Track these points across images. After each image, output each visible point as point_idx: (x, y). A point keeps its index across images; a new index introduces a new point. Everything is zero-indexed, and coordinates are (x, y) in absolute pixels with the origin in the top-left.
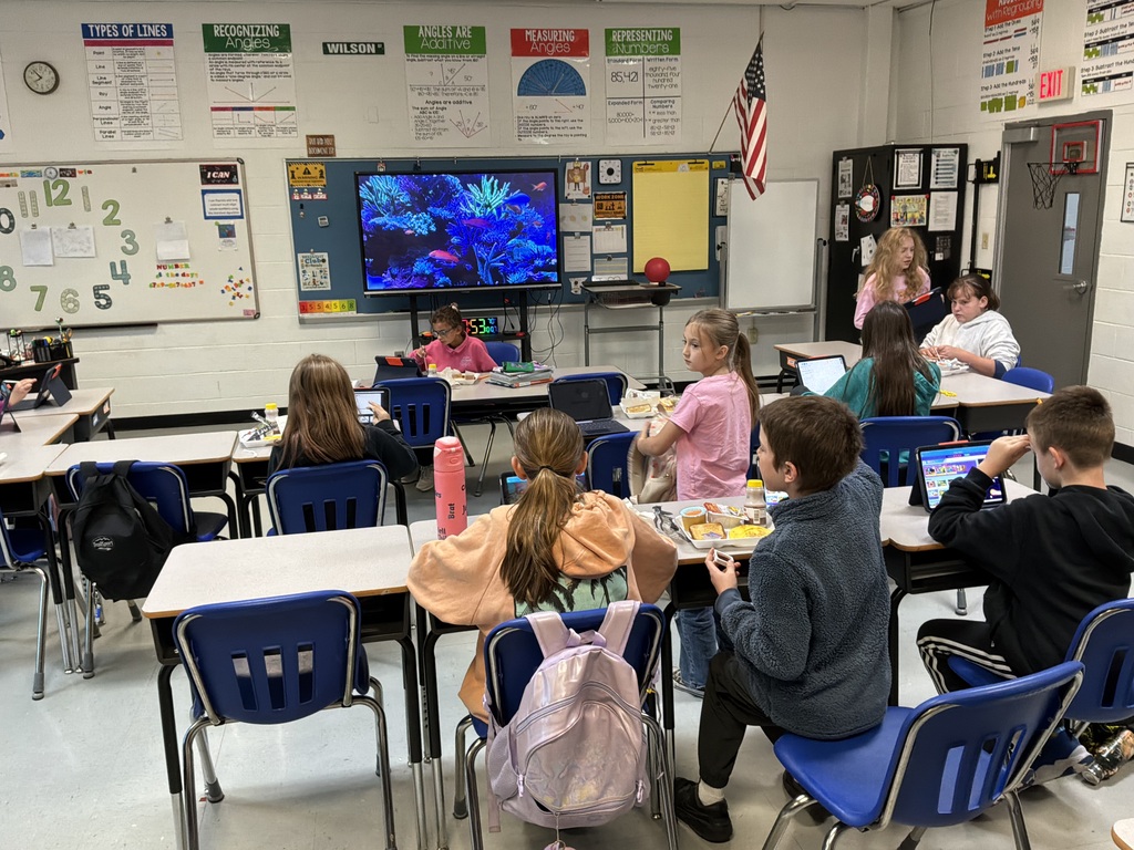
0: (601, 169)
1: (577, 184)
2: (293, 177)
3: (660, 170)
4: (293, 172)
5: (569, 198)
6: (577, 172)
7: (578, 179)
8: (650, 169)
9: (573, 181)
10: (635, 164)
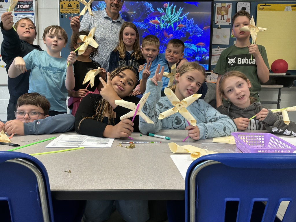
0: (238, 7)
1: (223, 16)
2: (62, 8)
3: (274, 9)
4: (62, 5)
5: (217, 24)
6: (223, 9)
7: (224, 13)
8: (268, 9)
9: (220, 14)
10: (259, 5)
